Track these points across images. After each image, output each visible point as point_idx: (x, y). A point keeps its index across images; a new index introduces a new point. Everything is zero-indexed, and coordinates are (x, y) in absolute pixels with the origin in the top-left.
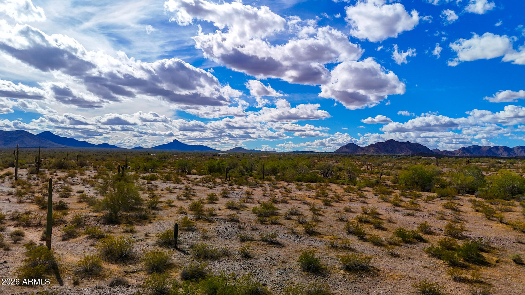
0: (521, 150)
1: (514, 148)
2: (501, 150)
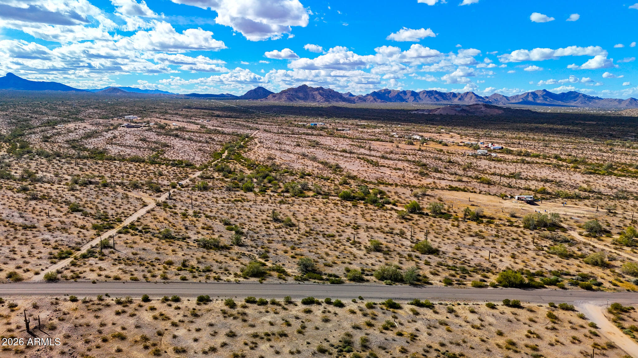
0: (425, 94)
1: (420, 92)
2: (409, 95)
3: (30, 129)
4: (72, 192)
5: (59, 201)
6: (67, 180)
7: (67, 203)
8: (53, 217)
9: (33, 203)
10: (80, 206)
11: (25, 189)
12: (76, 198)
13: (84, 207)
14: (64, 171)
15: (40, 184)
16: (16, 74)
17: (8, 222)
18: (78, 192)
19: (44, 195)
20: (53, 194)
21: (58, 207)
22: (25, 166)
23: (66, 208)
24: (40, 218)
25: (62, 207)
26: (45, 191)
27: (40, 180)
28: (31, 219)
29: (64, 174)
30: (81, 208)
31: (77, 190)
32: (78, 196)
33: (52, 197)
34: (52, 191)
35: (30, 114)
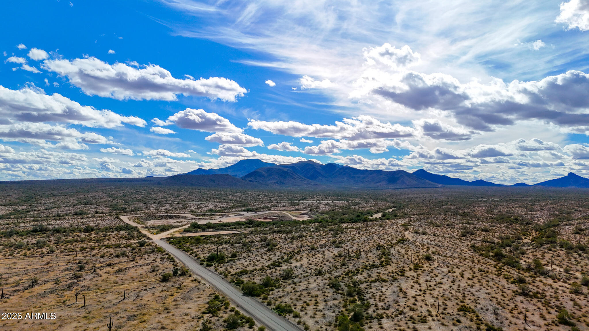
3: (568, 220)
4: (573, 296)
5: (552, 304)
6: (577, 278)
7: (559, 308)
8: (530, 324)
9: (519, 298)
10: (573, 318)
11: (521, 281)
12: (576, 304)
13: (579, 321)
14: (579, 268)
15: (542, 278)
16: (577, 174)
17: (477, 316)
18: (582, 297)
19: (538, 293)
20: (549, 293)
21: (545, 312)
22: (540, 256)
23: (554, 315)
24: (514, 320)
25: (549, 313)
26: (542, 287)
27: (545, 274)
28: (503, 320)
29: (577, 270)
30: (573, 321)
31: (583, 294)
32: (579, 302)
33: (546, 296)
34: (550, 290)
35: (576, 208)
